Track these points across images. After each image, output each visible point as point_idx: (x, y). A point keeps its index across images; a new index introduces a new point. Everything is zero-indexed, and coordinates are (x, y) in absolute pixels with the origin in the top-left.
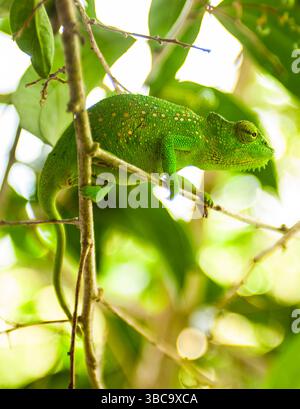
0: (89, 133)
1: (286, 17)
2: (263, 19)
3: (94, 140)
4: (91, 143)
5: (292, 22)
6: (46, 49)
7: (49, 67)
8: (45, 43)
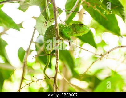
0: (59, 34)
1: (100, 6)
2: (95, 6)
3: (60, 35)
4: (59, 36)
5: (102, 7)
6: (48, 14)
7: (49, 18)
8: (47, 13)
